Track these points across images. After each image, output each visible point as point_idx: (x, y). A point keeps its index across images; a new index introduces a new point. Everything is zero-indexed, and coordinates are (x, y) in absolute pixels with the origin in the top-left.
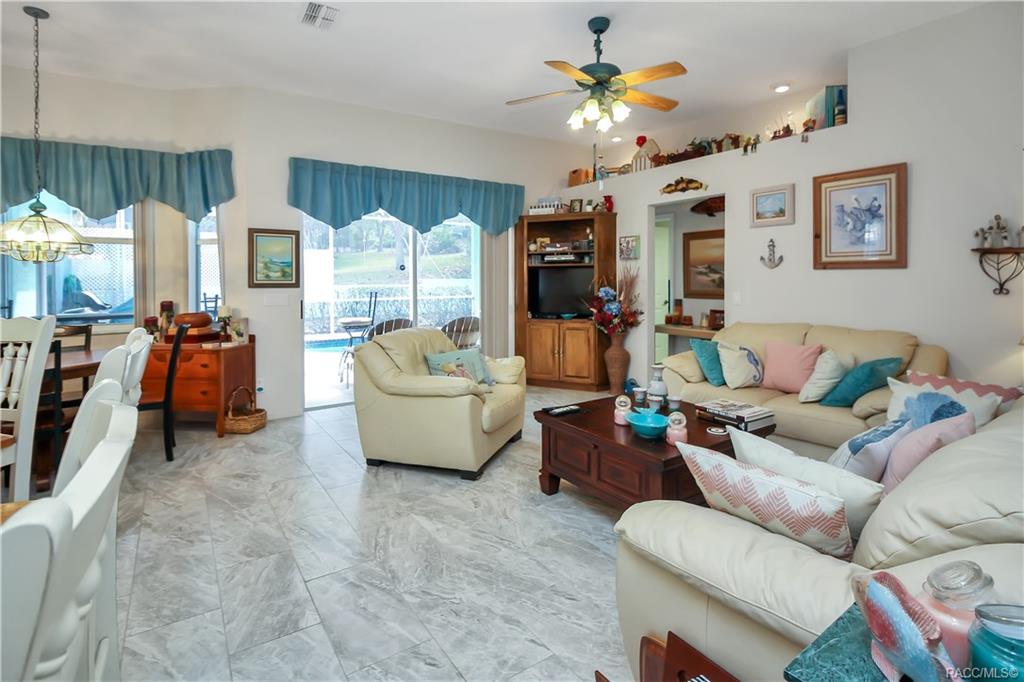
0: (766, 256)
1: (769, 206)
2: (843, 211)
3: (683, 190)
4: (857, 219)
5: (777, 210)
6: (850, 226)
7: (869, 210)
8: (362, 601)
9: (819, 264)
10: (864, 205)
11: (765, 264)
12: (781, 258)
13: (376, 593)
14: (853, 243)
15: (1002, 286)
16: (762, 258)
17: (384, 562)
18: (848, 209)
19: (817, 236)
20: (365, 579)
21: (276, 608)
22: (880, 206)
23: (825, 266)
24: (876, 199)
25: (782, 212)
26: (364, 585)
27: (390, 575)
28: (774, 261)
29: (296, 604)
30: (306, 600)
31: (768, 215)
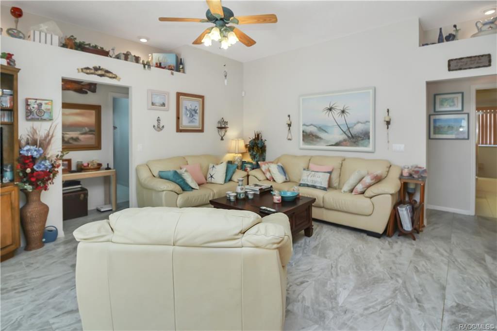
0: (156, 125)
1: (158, 100)
2: (187, 109)
3: (101, 75)
4: (191, 113)
5: (162, 103)
6: (189, 115)
7: (194, 110)
8: (421, 293)
9: (179, 130)
10: (193, 108)
11: (155, 129)
12: (163, 127)
13: (411, 290)
14: (189, 122)
15: (222, 138)
16: (154, 126)
17: (391, 298)
18: (188, 108)
19: (178, 118)
20: (409, 298)
21: (466, 319)
22: (197, 110)
23: (181, 131)
24: (196, 107)
25: (164, 105)
26: (413, 297)
27: (397, 292)
28: (159, 128)
29: (453, 313)
30: (447, 311)
31: (157, 104)
